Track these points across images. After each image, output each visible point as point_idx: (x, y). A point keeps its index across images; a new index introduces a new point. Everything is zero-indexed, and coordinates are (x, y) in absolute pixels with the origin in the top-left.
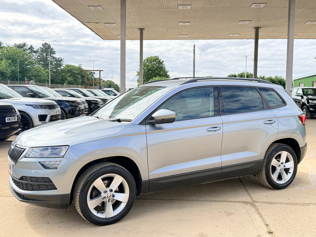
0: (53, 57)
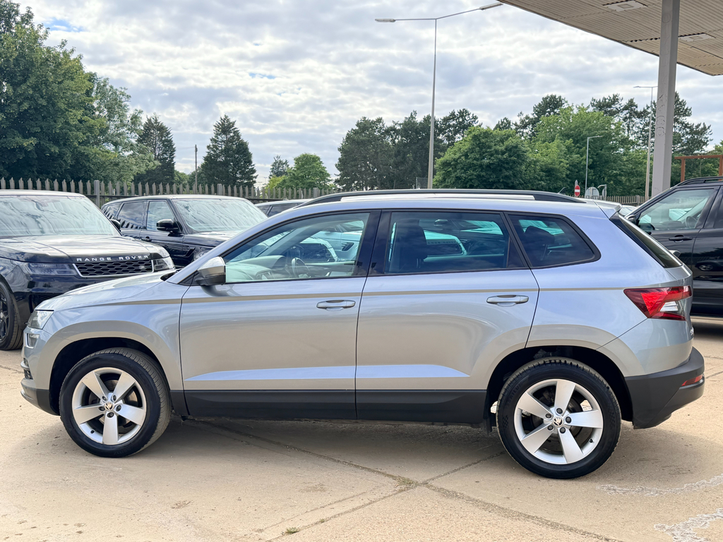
0: (682, 123)
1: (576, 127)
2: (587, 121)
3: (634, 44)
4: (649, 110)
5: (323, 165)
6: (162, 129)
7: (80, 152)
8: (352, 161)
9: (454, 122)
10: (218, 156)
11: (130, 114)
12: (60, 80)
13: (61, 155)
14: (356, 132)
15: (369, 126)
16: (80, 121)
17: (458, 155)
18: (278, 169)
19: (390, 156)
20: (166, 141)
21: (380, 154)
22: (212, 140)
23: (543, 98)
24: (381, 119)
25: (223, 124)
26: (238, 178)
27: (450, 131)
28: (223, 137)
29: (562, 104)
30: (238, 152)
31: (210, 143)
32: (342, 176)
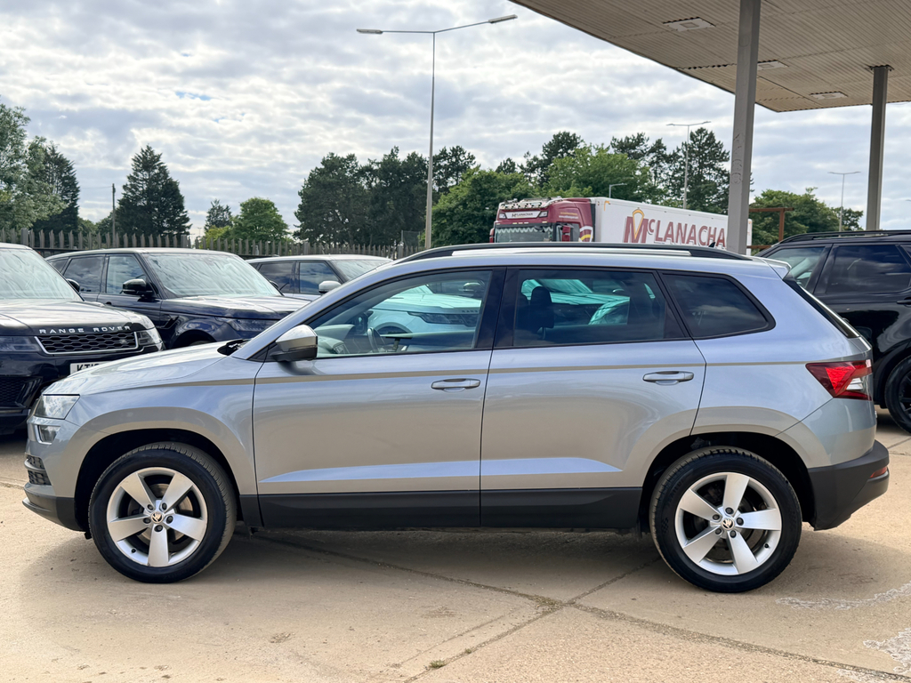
0: (719, 170)
1: (595, 171)
2: (609, 165)
3: (692, 71)
4: (680, 154)
5: (279, 213)
6: (61, 164)
8: (317, 208)
9: (446, 162)
10: (138, 199)
11: (27, 142)
14: (321, 172)
15: (338, 164)
17: (455, 203)
18: (217, 217)
19: (365, 203)
20: (67, 178)
21: (352, 200)
22: (130, 178)
23: (554, 136)
24: (354, 156)
25: (145, 158)
26: (165, 229)
27: (441, 173)
28: (144, 175)
29: (577, 144)
30: (165, 194)
31: (126, 181)
32: (303, 227)
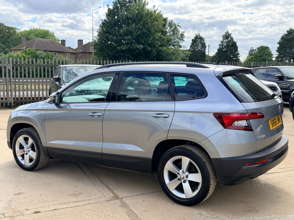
5: (270, 50)
6: (201, 39)
7: (159, 49)
8: (284, 48)
10: (223, 48)
12: (152, 22)
13: (152, 51)
14: (286, 35)
15: (293, 32)
16: (160, 37)
18: (252, 53)
20: (203, 43)
22: (221, 42)
25: (226, 35)
26: (231, 57)
28: (226, 40)
30: (232, 46)
31: (220, 43)
32: (279, 55)
